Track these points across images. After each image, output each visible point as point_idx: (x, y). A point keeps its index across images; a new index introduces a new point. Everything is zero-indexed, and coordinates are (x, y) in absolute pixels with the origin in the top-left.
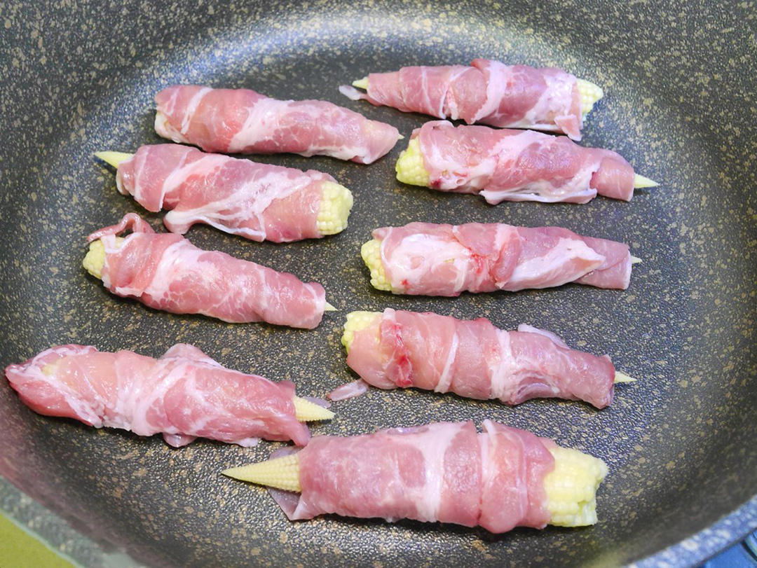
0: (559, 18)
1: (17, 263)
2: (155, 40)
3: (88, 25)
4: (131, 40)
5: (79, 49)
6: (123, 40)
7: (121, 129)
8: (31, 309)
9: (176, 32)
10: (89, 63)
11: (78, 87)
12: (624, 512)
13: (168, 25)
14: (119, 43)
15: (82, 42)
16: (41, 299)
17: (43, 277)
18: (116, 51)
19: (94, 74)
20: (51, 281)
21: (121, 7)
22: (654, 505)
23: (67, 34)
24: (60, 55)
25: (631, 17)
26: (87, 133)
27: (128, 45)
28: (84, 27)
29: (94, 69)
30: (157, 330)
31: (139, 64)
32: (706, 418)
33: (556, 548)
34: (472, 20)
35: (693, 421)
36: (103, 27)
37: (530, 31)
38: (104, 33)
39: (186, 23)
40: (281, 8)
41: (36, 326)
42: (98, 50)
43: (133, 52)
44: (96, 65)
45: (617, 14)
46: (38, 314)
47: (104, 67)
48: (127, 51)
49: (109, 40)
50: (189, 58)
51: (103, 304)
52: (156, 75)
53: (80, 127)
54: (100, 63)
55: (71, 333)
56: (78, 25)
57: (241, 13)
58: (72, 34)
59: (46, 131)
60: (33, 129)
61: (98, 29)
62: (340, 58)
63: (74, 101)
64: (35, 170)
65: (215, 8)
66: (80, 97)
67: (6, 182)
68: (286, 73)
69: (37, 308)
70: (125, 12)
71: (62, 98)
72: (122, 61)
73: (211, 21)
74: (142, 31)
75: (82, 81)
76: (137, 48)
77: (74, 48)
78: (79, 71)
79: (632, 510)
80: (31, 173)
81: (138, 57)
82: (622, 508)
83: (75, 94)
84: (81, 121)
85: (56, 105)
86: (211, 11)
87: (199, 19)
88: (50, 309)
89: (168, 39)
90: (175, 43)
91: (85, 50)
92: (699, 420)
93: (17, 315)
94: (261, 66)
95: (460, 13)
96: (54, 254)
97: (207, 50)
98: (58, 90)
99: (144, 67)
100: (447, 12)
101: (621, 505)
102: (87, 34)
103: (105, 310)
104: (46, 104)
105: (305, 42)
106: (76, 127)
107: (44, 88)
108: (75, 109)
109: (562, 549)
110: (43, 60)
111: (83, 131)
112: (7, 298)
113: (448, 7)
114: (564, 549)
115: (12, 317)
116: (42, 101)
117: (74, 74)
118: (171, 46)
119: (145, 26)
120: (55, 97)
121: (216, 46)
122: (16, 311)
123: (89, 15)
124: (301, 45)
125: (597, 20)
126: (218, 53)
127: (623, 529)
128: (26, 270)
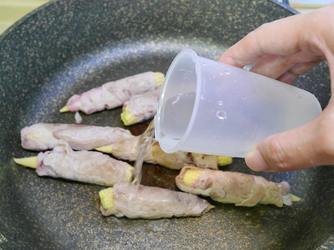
0: (206, 31)
1: (17, 185)
2: (44, 74)
3: (18, 75)
4: (35, 76)
5: (16, 86)
6: (32, 77)
7: (39, 115)
8: (29, 203)
9: (52, 68)
10: (21, 90)
11: (19, 102)
12: (292, 223)
13: (48, 66)
14: (30, 79)
15: (17, 83)
16: (31, 198)
17: (28, 188)
18: (30, 83)
19: (23, 95)
20: (32, 189)
21: (28, 64)
22: (303, 217)
23: (10, 81)
24: (10, 91)
25: (236, 27)
26: (26, 120)
27: (34, 78)
28: (16, 76)
29: (23, 92)
30: (85, 198)
31: (40, 85)
32: (309, 178)
33: (272, 244)
34: (170, 38)
35: (305, 180)
36: (23, 74)
37: (195, 38)
38: (24, 76)
39: (55, 64)
40: (92, 48)
41: (34, 210)
42: (23, 84)
43: (36, 81)
44: (24, 91)
45: (230, 27)
46: (32, 205)
47: (27, 90)
48: (34, 81)
49: (26, 79)
50: (59, 77)
51: (58, 193)
52: (47, 88)
53: (23, 119)
54: (25, 89)
55: (49, 209)
56: (14, 76)
57: (76, 54)
58: (12, 80)
59: (11, 124)
60: (6, 125)
61: (22, 75)
62: (120, 64)
63: (18, 108)
64: (11, 142)
65: (65, 55)
66: (20, 106)
67: (3, 151)
68: (100, 75)
69: (31, 202)
70: (31, 65)
71: (14, 108)
72: (33, 86)
73: (65, 60)
74: (38, 72)
75: (19, 99)
76: (38, 79)
77: (14, 86)
78: (18, 95)
79: (295, 221)
80: (10, 144)
81: (39, 83)
82: (291, 221)
83: (18, 105)
84: (22, 116)
85: (12, 112)
86: (64, 56)
87: (60, 61)
88: (36, 201)
89: (48, 72)
90: (52, 72)
91: (19, 86)
92: (307, 180)
93: (25, 208)
94: (89, 75)
95: (165, 36)
96: (29, 176)
97: (65, 72)
98: (11, 106)
99: (42, 86)
100: (159, 37)
101: (290, 220)
102: (18, 78)
103: (60, 195)
104: (9, 113)
105: (104, 60)
106: (21, 119)
107: (6, 107)
108: (19, 112)
109: (275, 244)
110: (4, 95)
111: (24, 120)
112: (19, 201)
113: (160, 35)
114: (276, 243)
115: (24, 209)
116: (7, 112)
117: (16, 97)
118: (51, 74)
119: (39, 69)
120: (11, 109)
121: (69, 70)
122: (24, 206)
123: (17, 71)
124: (103, 62)
125: (222, 30)
126: (70, 73)
127: (295, 230)
128: (21, 187)
